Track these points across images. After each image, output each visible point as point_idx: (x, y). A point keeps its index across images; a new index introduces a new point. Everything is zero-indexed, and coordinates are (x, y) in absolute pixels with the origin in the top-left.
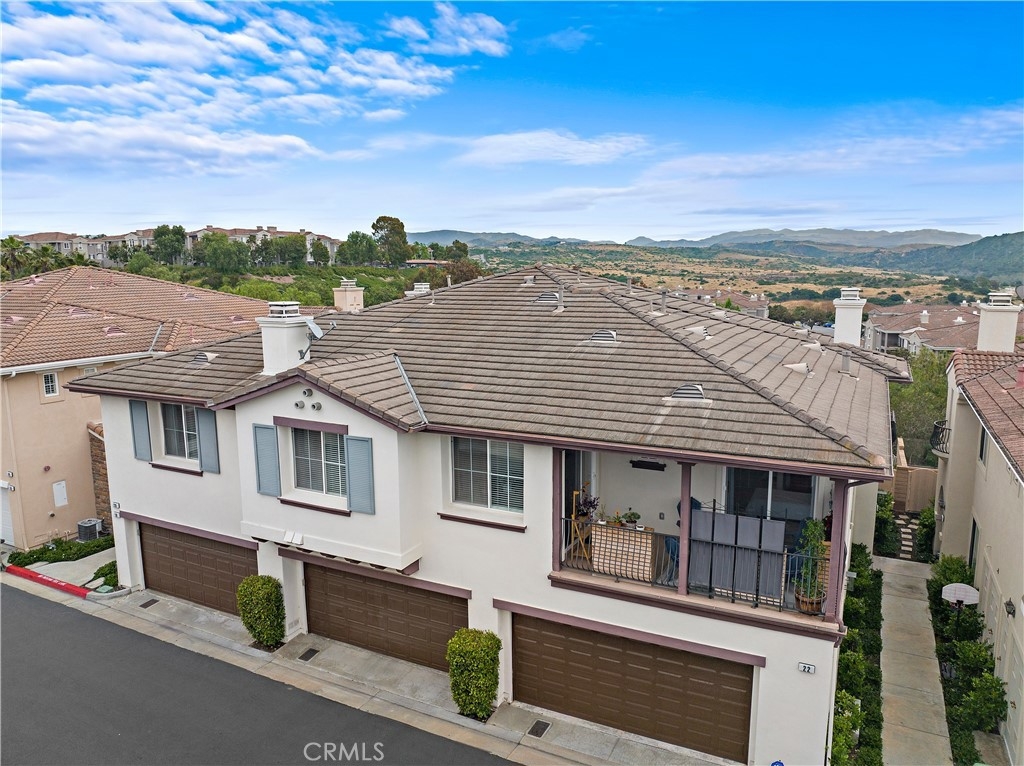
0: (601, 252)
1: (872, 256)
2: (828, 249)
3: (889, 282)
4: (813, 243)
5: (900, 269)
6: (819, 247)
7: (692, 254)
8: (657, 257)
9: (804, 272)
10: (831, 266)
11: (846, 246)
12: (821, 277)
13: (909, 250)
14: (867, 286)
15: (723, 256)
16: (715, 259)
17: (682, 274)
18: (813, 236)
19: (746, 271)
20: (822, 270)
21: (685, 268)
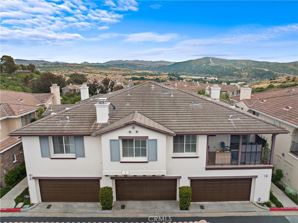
0: (74, 66)
1: (149, 68)
2: (138, 66)
3: (155, 75)
4: (134, 64)
5: (157, 71)
6: (136, 65)
7: (102, 67)
8: (92, 68)
9: (133, 72)
10: (140, 71)
11: (143, 65)
12: (138, 73)
13: (158, 66)
14: (150, 76)
15: (111, 68)
16: (108, 69)
17: (100, 73)
18: (134, 62)
19: (118, 72)
20: (138, 72)
21: (101, 72)
